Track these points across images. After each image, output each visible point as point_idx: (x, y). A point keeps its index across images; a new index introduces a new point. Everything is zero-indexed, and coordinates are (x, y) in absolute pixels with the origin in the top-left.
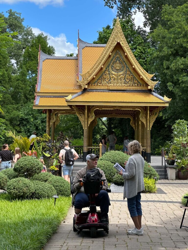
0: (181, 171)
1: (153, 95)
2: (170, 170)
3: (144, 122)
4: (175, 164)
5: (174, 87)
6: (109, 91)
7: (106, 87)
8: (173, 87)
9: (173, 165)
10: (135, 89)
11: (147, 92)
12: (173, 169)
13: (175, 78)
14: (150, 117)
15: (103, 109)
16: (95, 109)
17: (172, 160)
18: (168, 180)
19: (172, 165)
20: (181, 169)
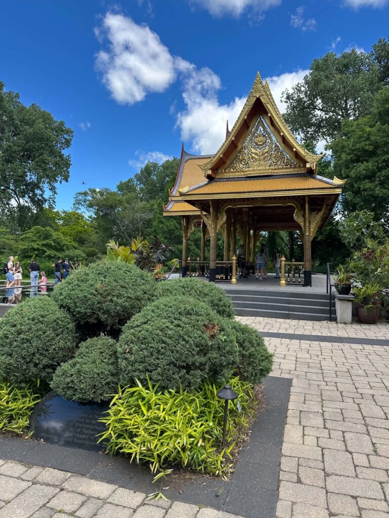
0: (363, 306)
1: (314, 178)
2: (340, 305)
3: (301, 224)
4: (351, 292)
5: (354, 196)
6: (247, 179)
7: (243, 173)
8: (352, 197)
9: (348, 294)
10: (286, 172)
11: (306, 176)
12: (346, 302)
13: (356, 185)
14: (309, 216)
15: (238, 206)
16: (227, 207)
17: (346, 286)
18: (337, 323)
19: (344, 294)
20: (363, 303)
